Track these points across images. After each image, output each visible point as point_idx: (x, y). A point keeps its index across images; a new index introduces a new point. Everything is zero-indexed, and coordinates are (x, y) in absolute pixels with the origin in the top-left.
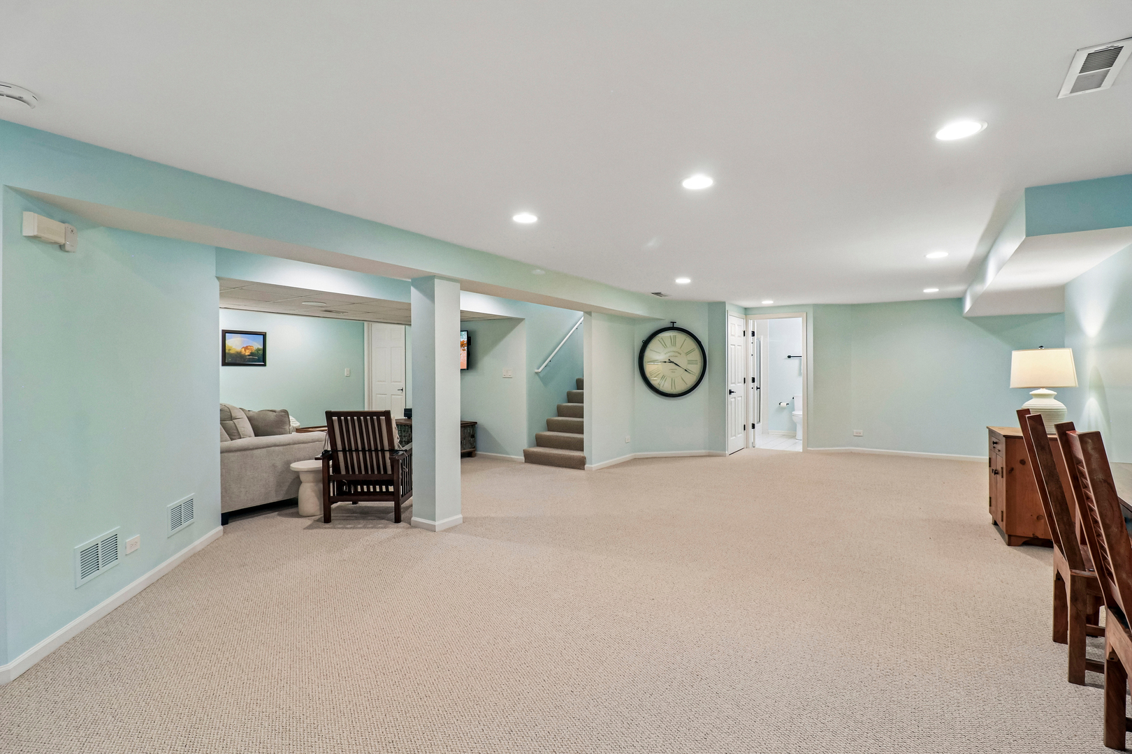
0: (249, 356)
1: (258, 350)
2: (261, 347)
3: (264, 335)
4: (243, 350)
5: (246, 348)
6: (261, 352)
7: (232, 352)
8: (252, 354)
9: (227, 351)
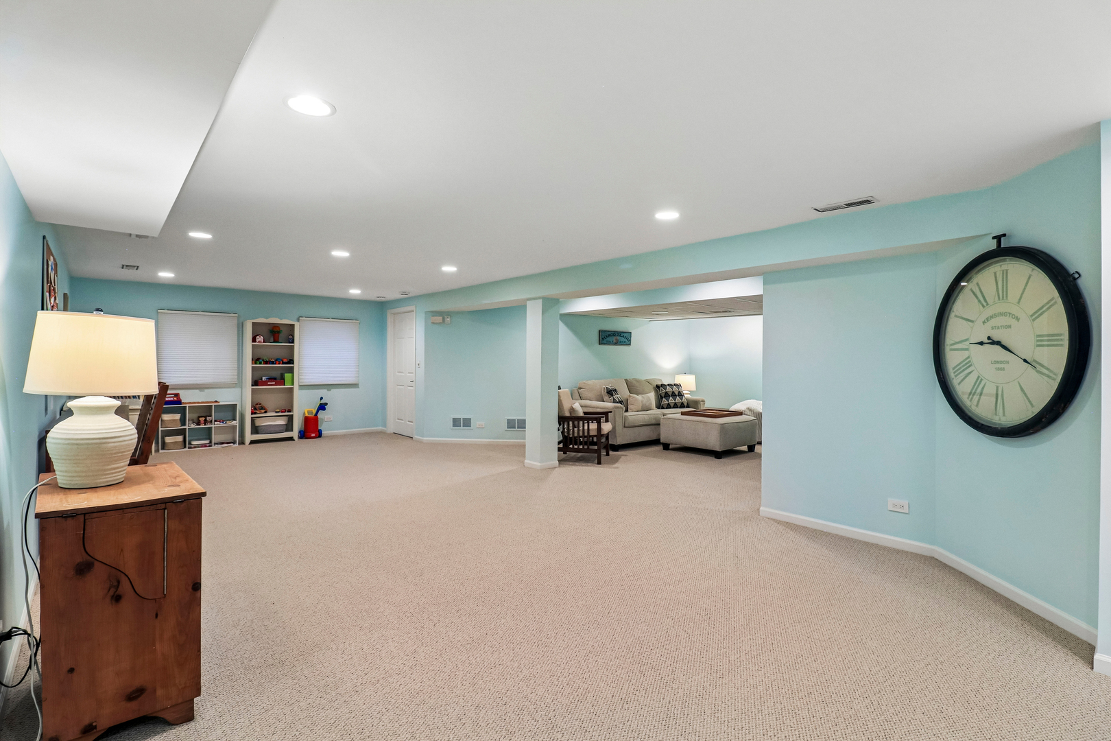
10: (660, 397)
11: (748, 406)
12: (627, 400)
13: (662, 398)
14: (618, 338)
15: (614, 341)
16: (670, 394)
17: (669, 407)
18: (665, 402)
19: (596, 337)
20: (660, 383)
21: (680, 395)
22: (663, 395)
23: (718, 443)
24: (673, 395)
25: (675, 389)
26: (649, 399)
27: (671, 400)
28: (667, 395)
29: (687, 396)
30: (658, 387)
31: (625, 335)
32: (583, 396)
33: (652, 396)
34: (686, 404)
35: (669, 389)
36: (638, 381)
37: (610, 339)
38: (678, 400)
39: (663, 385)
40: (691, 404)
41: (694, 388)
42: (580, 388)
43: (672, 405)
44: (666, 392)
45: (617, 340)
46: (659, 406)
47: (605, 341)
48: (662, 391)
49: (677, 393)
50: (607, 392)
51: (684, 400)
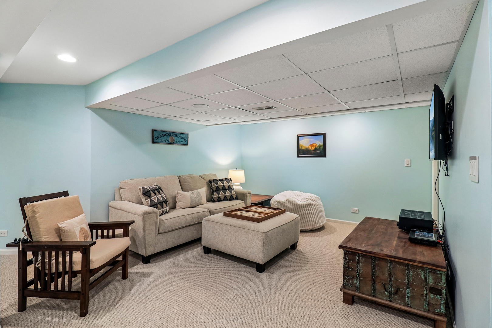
0: (314, 150)
1: (320, 146)
2: (322, 144)
3: (324, 135)
4: (310, 146)
5: (312, 145)
6: (322, 148)
7: (303, 148)
8: (316, 149)
9: (300, 148)
10: (212, 191)
11: (287, 198)
12: (176, 197)
13: (213, 192)
14: (174, 138)
15: (170, 141)
16: (221, 188)
17: (219, 200)
18: (216, 195)
19: (148, 136)
20: (212, 178)
21: (230, 188)
22: (214, 189)
23: (261, 255)
24: (224, 189)
25: (226, 184)
26: (199, 194)
27: (222, 194)
28: (218, 190)
29: (237, 188)
30: (210, 182)
31: (182, 136)
32: (123, 196)
33: (203, 192)
34: (234, 197)
35: (220, 184)
36: (191, 177)
37: (165, 138)
38: (228, 193)
39: (215, 181)
40: (239, 197)
41: (243, 181)
42: (121, 188)
43: (222, 198)
44: (217, 187)
45: (173, 139)
46: (211, 200)
47: (159, 140)
48: (214, 185)
49: (227, 187)
50: (144, 194)
51: (233, 193)
